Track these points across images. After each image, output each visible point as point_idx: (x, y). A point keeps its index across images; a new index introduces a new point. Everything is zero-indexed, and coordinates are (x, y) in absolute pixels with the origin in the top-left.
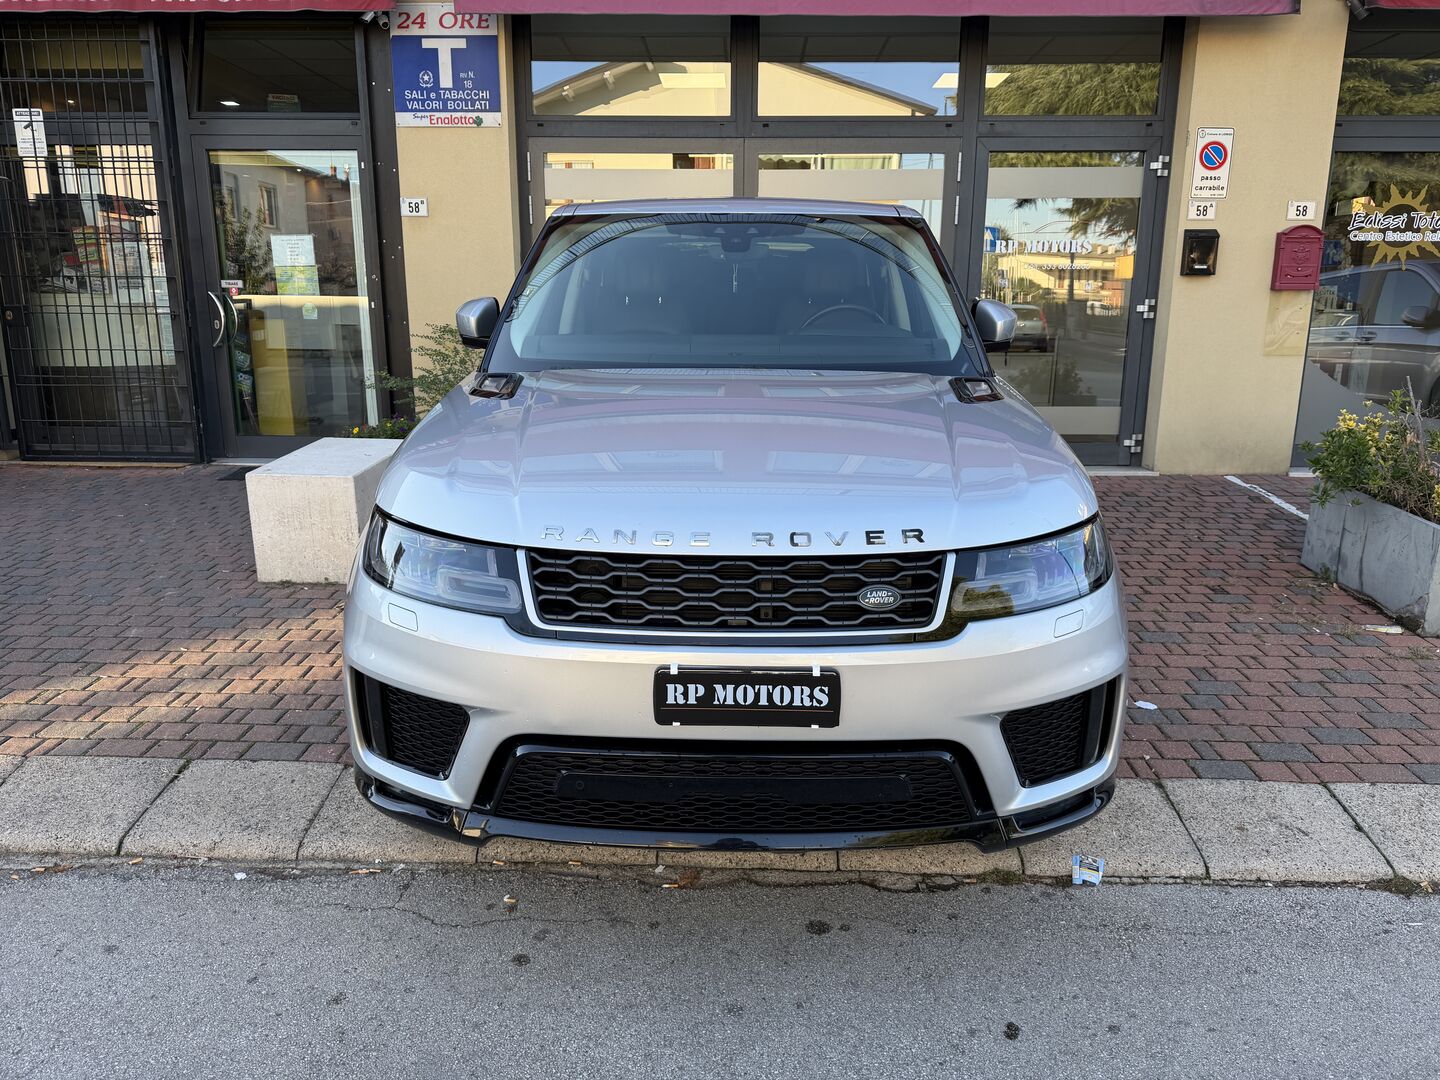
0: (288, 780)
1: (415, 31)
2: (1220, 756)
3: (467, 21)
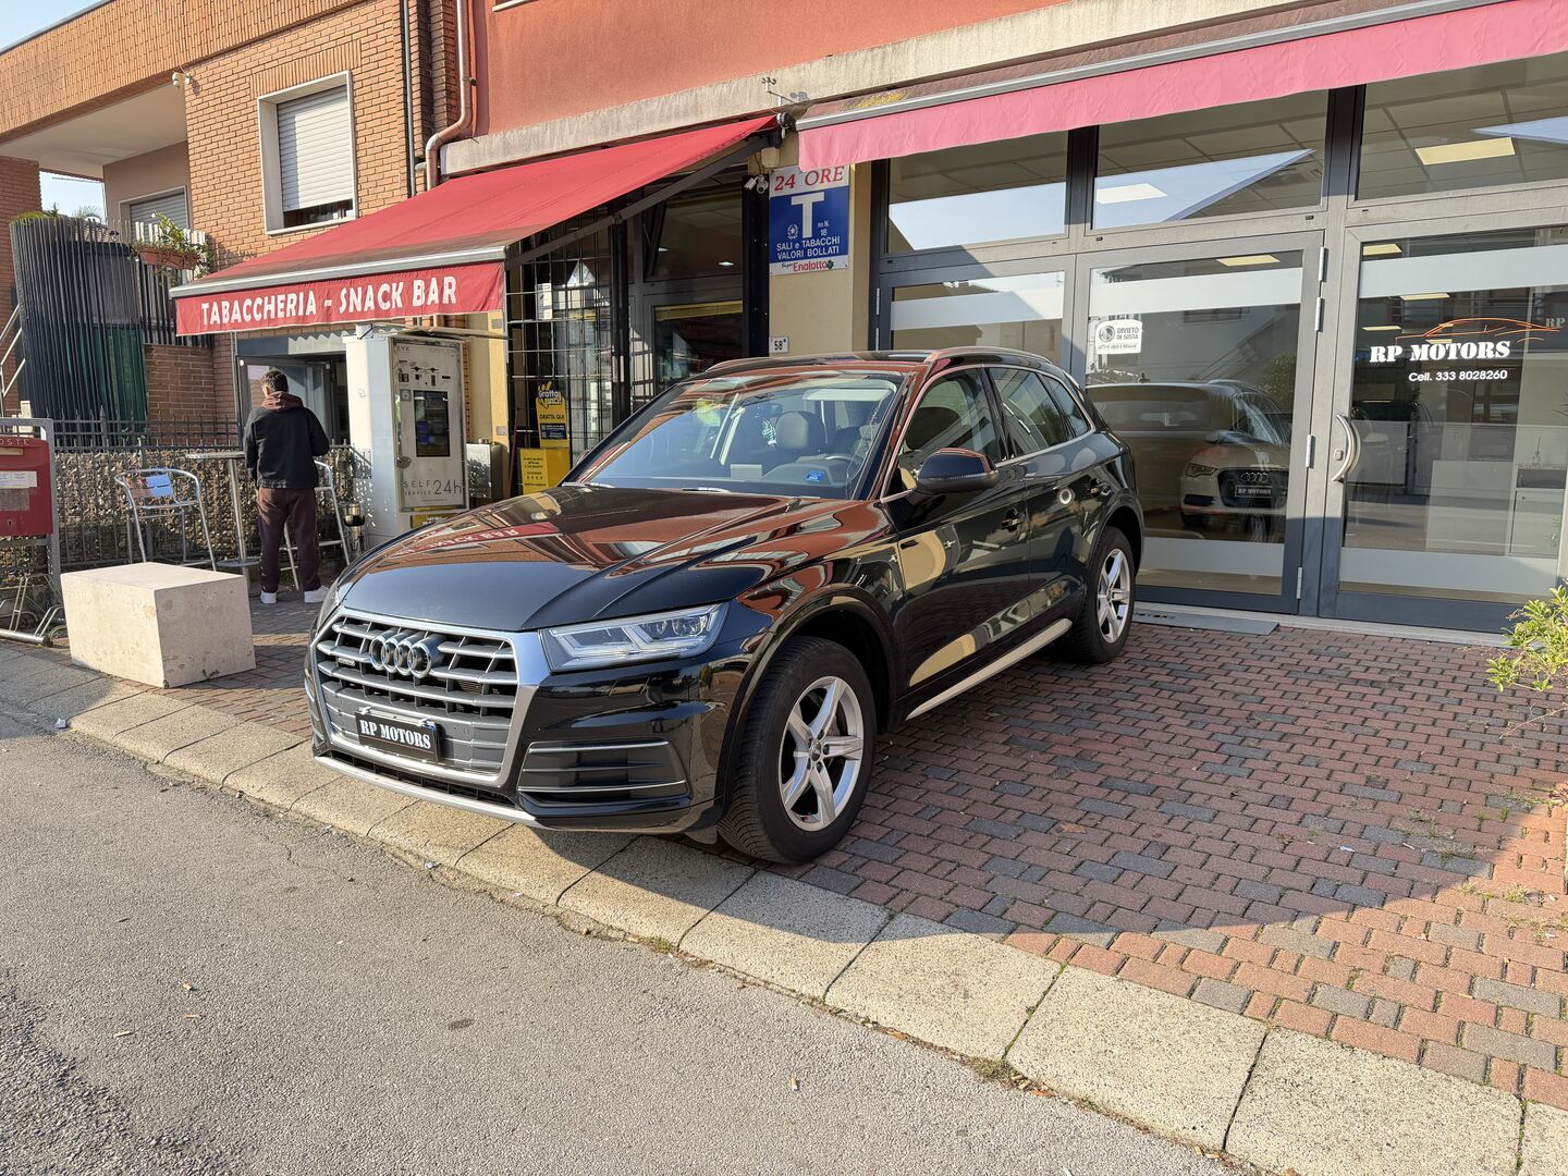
1: (787, 191)
3: (827, 177)
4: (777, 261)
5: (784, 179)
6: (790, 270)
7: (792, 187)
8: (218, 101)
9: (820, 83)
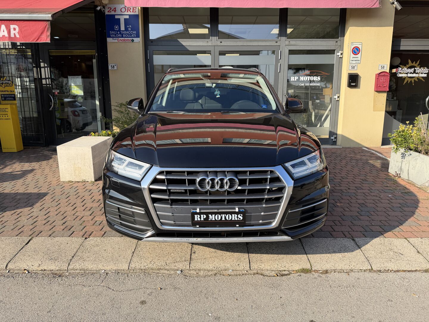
0: (66, 243)
1: (113, 13)
2: (372, 230)
3: (129, 10)
4: (110, 37)
5: (111, 9)
6: (116, 41)
7: (115, 12)
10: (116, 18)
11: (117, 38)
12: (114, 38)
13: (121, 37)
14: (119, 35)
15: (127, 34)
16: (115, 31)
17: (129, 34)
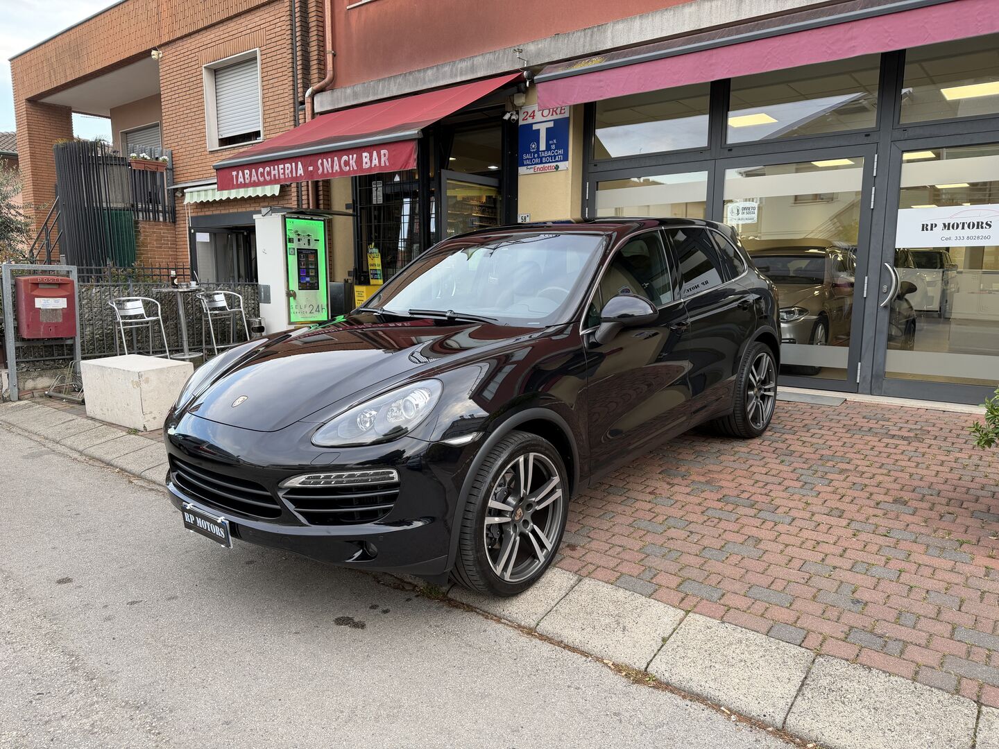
1: (530, 121)
3: (555, 111)
4: (524, 165)
5: (527, 113)
6: (532, 171)
7: (533, 118)
8: (179, 68)
9: (552, 51)
10: (534, 129)
11: (533, 166)
12: (529, 167)
13: (538, 164)
14: (537, 160)
15: (549, 156)
16: (531, 153)
17: (552, 156)
